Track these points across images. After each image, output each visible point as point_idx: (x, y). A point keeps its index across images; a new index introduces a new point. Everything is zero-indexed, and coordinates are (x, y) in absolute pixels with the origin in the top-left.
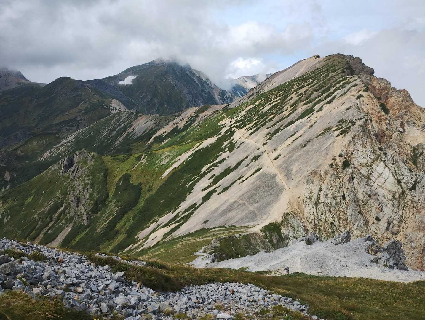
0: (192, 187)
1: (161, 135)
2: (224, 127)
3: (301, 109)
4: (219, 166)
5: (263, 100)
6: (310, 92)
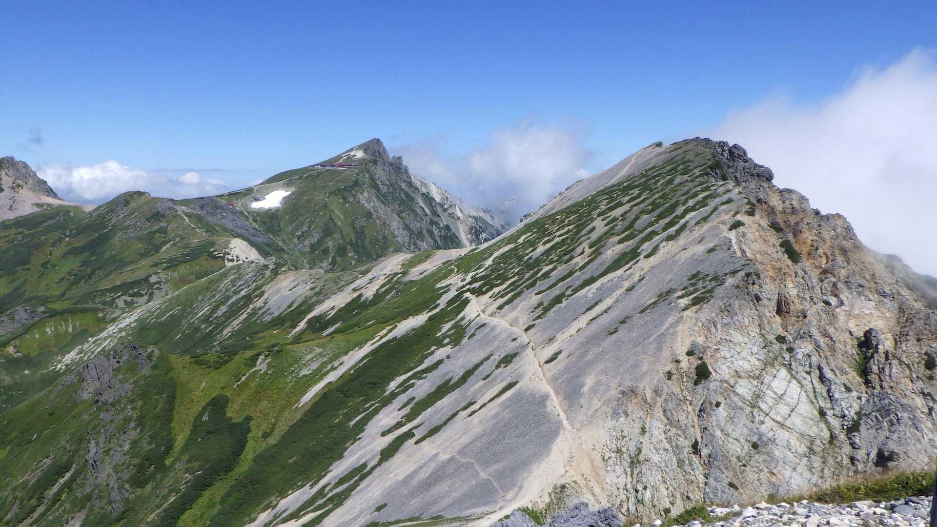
0: (361, 427)
1: (325, 313)
2: (448, 290)
3: (612, 251)
4: (425, 378)
5: (535, 232)
6: (633, 216)
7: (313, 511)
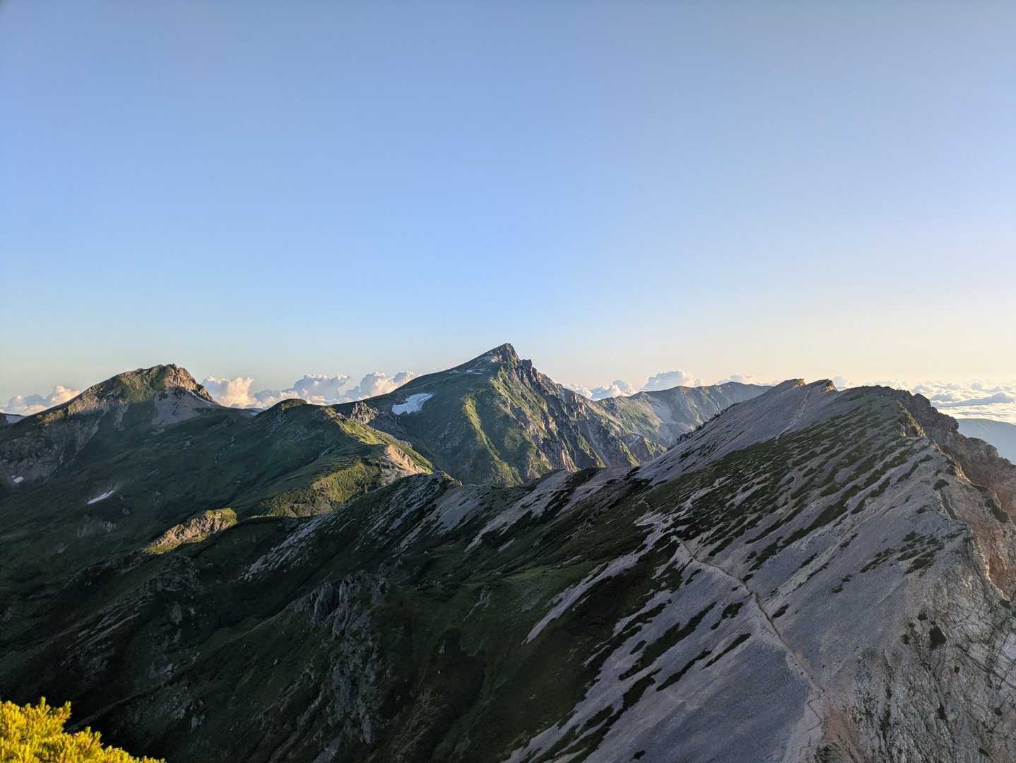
0: (596, 668)
1: (498, 529)
2: (651, 531)
3: (815, 505)
4: (651, 622)
5: (730, 478)
6: (830, 469)
7: (569, 752)
